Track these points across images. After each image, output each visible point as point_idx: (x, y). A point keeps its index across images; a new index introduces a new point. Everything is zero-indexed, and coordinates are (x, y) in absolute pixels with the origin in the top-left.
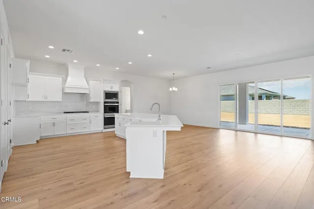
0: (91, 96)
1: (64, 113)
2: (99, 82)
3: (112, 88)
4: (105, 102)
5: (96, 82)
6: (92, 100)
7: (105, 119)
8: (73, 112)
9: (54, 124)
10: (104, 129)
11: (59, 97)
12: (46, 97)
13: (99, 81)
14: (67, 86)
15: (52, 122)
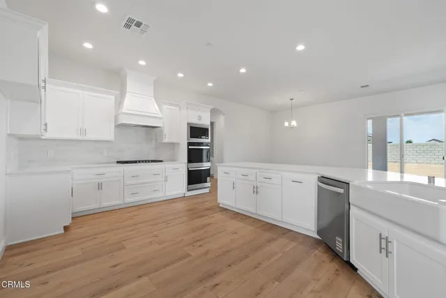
0: (166, 131)
1: (118, 162)
2: (178, 108)
3: (200, 118)
4: (190, 144)
5: (173, 108)
6: (166, 140)
7: (190, 173)
8: (135, 162)
9: (100, 186)
10: (188, 190)
11: (109, 134)
12: (83, 131)
13: (176, 105)
14: (124, 110)
15: (97, 181)
